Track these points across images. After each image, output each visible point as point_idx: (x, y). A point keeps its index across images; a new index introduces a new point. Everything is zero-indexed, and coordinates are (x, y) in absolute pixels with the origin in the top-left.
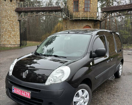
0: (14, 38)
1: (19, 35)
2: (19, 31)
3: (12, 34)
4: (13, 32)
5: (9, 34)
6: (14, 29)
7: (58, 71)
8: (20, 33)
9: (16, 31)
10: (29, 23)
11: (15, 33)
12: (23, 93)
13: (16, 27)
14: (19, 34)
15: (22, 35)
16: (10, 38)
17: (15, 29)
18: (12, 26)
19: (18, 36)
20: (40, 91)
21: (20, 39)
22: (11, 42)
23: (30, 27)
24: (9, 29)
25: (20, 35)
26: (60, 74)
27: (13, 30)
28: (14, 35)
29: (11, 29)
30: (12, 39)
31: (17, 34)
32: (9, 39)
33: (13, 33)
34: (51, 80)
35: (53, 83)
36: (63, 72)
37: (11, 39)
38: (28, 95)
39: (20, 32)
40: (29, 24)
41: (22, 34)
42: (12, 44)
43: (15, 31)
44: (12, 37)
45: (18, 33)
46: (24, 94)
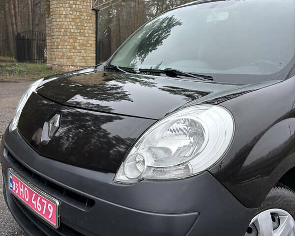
0: (83, 51)
1: (94, 46)
2: (95, 35)
3: (78, 41)
4: (79, 38)
5: (71, 41)
6: (82, 31)
7: (175, 126)
8: (96, 40)
9: (87, 35)
10: (121, 21)
11: (85, 38)
12: (36, 199)
13: (88, 25)
14: (95, 42)
15: (101, 45)
16: (73, 51)
17: (86, 31)
18: (79, 24)
19: (91, 46)
20: (92, 202)
21: (96, 55)
22: (76, 61)
23: (121, 31)
24: (72, 31)
25: (96, 44)
26: (185, 141)
27: (80, 32)
28: (83, 45)
29: (76, 31)
30: (78, 54)
31: (90, 42)
32: (72, 54)
33: (81, 39)
34: (144, 161)
35: (150, 174)
36: (196, 132)
37: (75, 54)
38: (51, 211)
39: (96, 37)
40: (119, 24)
41: (100, 42)
42: (78, 64)
43: (85, 36)
44: (78, 48)
45: (92, 41)
46: (38, 204)
